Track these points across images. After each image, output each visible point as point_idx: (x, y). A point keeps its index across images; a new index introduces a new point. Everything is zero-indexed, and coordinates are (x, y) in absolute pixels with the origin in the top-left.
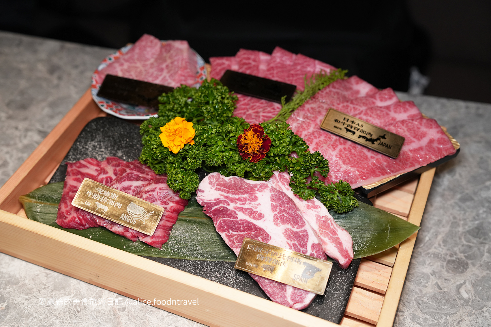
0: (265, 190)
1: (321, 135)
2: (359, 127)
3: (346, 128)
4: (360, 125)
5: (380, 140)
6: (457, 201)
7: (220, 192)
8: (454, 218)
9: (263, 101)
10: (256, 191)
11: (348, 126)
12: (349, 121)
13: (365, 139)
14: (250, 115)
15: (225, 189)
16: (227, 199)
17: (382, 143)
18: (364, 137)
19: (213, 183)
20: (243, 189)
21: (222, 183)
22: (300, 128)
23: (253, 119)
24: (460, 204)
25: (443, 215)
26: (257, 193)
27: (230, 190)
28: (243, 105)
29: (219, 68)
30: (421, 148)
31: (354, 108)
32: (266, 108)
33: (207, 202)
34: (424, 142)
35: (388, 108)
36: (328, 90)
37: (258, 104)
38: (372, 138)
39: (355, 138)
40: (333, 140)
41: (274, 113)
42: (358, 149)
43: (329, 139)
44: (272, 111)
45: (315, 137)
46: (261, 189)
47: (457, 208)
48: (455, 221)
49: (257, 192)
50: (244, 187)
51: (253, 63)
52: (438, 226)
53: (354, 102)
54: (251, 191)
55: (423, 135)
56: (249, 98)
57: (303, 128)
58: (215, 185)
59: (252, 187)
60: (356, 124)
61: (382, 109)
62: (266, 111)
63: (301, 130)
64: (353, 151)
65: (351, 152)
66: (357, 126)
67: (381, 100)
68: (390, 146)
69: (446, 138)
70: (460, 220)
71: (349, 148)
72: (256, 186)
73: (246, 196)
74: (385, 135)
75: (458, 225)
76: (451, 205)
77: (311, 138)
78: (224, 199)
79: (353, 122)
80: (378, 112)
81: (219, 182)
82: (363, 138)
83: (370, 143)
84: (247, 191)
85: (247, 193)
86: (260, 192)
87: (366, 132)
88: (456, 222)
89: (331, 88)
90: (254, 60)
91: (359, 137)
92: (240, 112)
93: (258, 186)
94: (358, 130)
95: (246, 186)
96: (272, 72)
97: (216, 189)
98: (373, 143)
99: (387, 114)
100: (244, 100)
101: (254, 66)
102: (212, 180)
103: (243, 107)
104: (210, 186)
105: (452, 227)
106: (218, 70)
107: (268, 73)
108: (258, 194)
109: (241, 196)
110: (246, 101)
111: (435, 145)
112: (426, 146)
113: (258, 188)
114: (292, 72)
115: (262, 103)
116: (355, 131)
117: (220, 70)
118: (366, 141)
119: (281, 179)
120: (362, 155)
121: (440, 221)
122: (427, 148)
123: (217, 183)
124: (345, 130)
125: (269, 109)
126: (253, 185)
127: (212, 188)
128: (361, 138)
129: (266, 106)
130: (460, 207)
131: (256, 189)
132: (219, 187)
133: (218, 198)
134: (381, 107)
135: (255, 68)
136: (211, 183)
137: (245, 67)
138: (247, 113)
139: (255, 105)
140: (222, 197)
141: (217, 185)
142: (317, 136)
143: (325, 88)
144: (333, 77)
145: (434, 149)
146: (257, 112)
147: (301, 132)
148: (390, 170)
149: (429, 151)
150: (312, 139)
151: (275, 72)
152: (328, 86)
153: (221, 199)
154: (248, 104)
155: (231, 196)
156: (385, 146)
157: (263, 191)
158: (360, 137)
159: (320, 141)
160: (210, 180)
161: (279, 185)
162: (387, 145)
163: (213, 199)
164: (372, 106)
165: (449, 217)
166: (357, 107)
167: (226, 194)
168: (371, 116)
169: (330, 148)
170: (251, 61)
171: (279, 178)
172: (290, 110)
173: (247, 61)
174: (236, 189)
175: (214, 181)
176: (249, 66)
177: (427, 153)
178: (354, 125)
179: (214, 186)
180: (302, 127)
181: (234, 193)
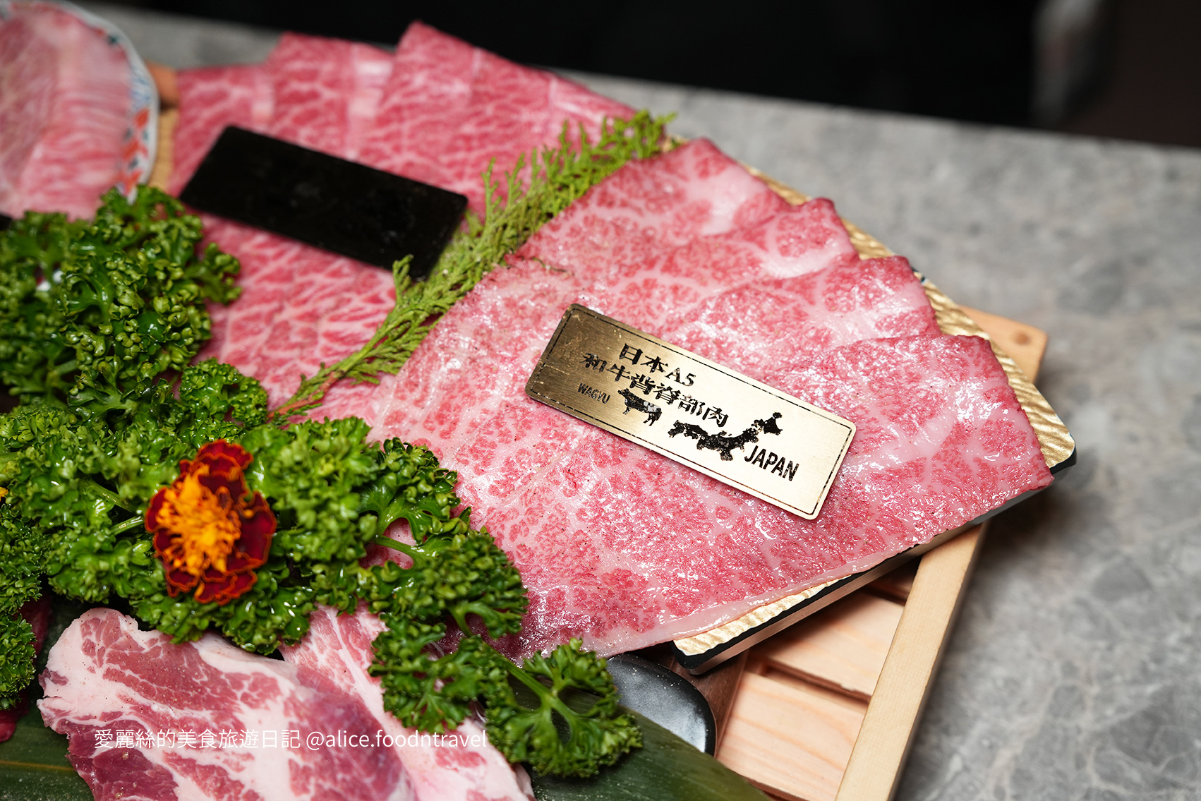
0: (269, 702)
1: (527, 425)
2: (676, 387)
3: (626, 393)
4: (683, 378)
5: (755, 439)
6: (1085, 594)
7: (121, 687)
8: (1069, 669)
9: (342, 264)
10: (239, 702)
11: (633, 385)
12: (643, 359)
13: (695, 437)
14: (285, 326)
15: (137, 676)
16: (146, 720)
17: (763, 451)
18: (693, 430)
19: (97, 648)
20: (195, 687)
21: (127, 652)
22: (455, 392)
23: (293, 346)
24: (1098, 605)
25: (1029, 656)
26: (240, 710)
27: (155, 686)
28: (270, 278)
29: (207, 113)
30: (916, 468)
31: (675, 289)
32: (347, 295)
33: (77, 722)
34: (930, 438)
35: (804, 285)
36: (579, 216)
37: (320, 279)
38: (724, 433)
39: (656, 435)
40: (574, 445)
41: (370, 320)
42: (667, 478)
43: (556, 441)
44: (370, 308)
45: (505, 435)
46: (254, 695)
47: (1085, 626)
48: (1070, 682)
49: (243, 706)
50: (198, 681)
51: (328, 94)
52: (1005, 705)
53: (680, 261)
54: (222, 700)
55: (931, 407)
56: (294, 250)
57: (466, 391)
58: (105, 658)
59: (225, 684)
60: (667, 370)
61: (781, 293)
62: (345, 309)
63: (457, 401)
64: (647, 489)
65: (639, 494)
66: (671, 382)
67: (785, 251)
68: (790, 465)
69: (1017, 420)
70: (1089, 681)
71: (634, 477)
72: (237, 680)
73: (206, 715)
74: (778, 415)
75: (1080, 702)
76: (1062, 613)
77: (489, 438)
78: (132, 717)
79: (656, 364)
80: (768, 305)
81: (116, 647)
82: (689, 434)
83: (716, 454)
84: (208, 696)
85: (209, 703)
86: (251, 706)
87: (703, 404)
88: (1072, 689)
89: (594, 209)
90: (333, 84)
91: (673, 433)
92: (255, 309)
93: (246, 684)
94: (670, 402)
95: (205, 679)
96: (393, 127)
97: (110, 675)
98: (726, 455)
99: (800, 315)
100: (279, 255)
101: (330, 105)
102: (93, 638)
103: (270, 287)
104: (88, 660)
105: (1054, 711)
106: (199, 125)
107: (380, 133)
108: (246, 714)
109: (187, 712)
110: (282, 262)
111: (972, 452)
112: (937, 457)
113: (246, 689)
114: (469, 129)
115: (335, 274)
116: (661, 403)
117: (211, 123)
118: (701, 445)
119: (348, 633)
120: (684, 502)
121: (1012, 684)
122: (940, 465)
123: (108, 650)
124: (623, 400)
125: (357, 301)
126: (228, 676)
127: (92, 671)
128: (680, 436)
129: (348, 290)
130: (1094, 618)
131: (239, 694)
132: (117, 667)
133: (115, 709)
134: (779, 283)
135: (333, 117)
136: (89, 648)
137: (297, 110)
138: (278, 318)
139: (311, 283)
140: (126, 708)
141: (109, 661)
142: (514, 432)
143: (569, 208)
144: (612, 151)
145: (966, 468)
146: (313, 316)
147: (458, 408)
148: (785, 567)
149: (946, 482)
150: (493, 445)
151: (406, 127)
152: (584, 199)
153: (124, 717)
154: (288, 277)
155: (157, 707)
156: (770, 467)
157: (263, 706)
158: (678, 428)
159: (522, 451)
160: (88, 637)
161: (339, 659)
162: (783, 460)
163: (98, 714)
164: (748, 277)
165: (1049, 664)
166: (685, 282)
167: (140, 699)
168: (735, 326)
169: (557, 483)
170: (318, 86)
171: (341, 631)
172: (423, 316)
173: (304, 87)
174: (172, 683)
175: (102, 644)
176: (311, 105)
177: (938, 487)
178: (658, 378)
179: (101, 664)
180: (462, 389)
181: (166, 700)
